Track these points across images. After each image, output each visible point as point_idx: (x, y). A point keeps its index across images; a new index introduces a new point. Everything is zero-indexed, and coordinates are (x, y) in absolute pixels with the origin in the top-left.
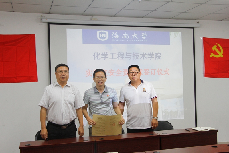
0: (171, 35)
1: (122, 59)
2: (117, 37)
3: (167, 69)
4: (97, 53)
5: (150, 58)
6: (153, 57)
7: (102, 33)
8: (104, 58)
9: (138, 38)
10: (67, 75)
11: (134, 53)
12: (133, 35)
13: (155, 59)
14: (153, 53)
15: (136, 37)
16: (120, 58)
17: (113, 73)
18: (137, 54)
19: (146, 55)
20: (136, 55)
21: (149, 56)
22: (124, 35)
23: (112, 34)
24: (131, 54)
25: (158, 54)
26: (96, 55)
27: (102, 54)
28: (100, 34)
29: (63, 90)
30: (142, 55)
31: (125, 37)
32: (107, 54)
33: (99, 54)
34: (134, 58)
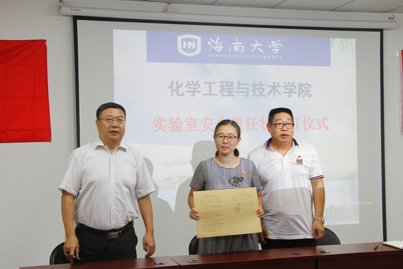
0: (333, 44)
1: (229, 95)
2: (219, 48)
3: (323, 117)
4: (177, 82)
5: (288, 94)
6: (295, 93)
7: (187, 40)
8: (192, 94)
9: (263, 52)
10: (121, 126)
11: (254, 82)
12: (252, 45)
13: (299, 97)
14: (294, 83)
15: (259, 49)
16: (225, 93)
17: (210, 124)
18: (261, 84)
19: (280, 87)
20: (259, 87)
21: (286, 89)
22: (233, 44)
23: (209, 43)
24: (248, 84)
25: (306, 86)
26: (175, 87)
27: (187, 83)
28: (184, 42)
29: (113, 157)
30: (271, 88)
31: (236, 49)
32: (198, 84)
33: (182, 84)
34: (254, 93)
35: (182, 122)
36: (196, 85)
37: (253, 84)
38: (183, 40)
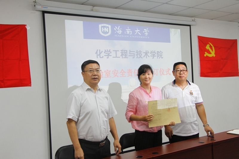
0: (171, 32)
1: (126, 58)
2: (120, 32)
3: (168, 69)
4: (100, 50)
5: (153, 57)
6: (156, 56)
7: (104, 27)
8: (107, 57)
9: (140, 34)
11: (137, 51)
12: (136, 31)
13: (158, 58)
14: (155, 51)
15: (139, 33)
16: (123, 56)
17: (117, 73)
18: (140, 52)
19: (149, 53)
21: (152, 54)
22: (126, 30)
23: (115, 29)
24: (134, 52)
25: (160, 53)
26: (98, 53)
27: (105, 51)
28: (103, 28)
30: (145, 54)
31: (128, 32)
32: (110, 51)
33: (102, 51)
34: (137, 56)
35: (103, 73)
36: (109, 52)
37: (136, 51)
38: (102, 27)
